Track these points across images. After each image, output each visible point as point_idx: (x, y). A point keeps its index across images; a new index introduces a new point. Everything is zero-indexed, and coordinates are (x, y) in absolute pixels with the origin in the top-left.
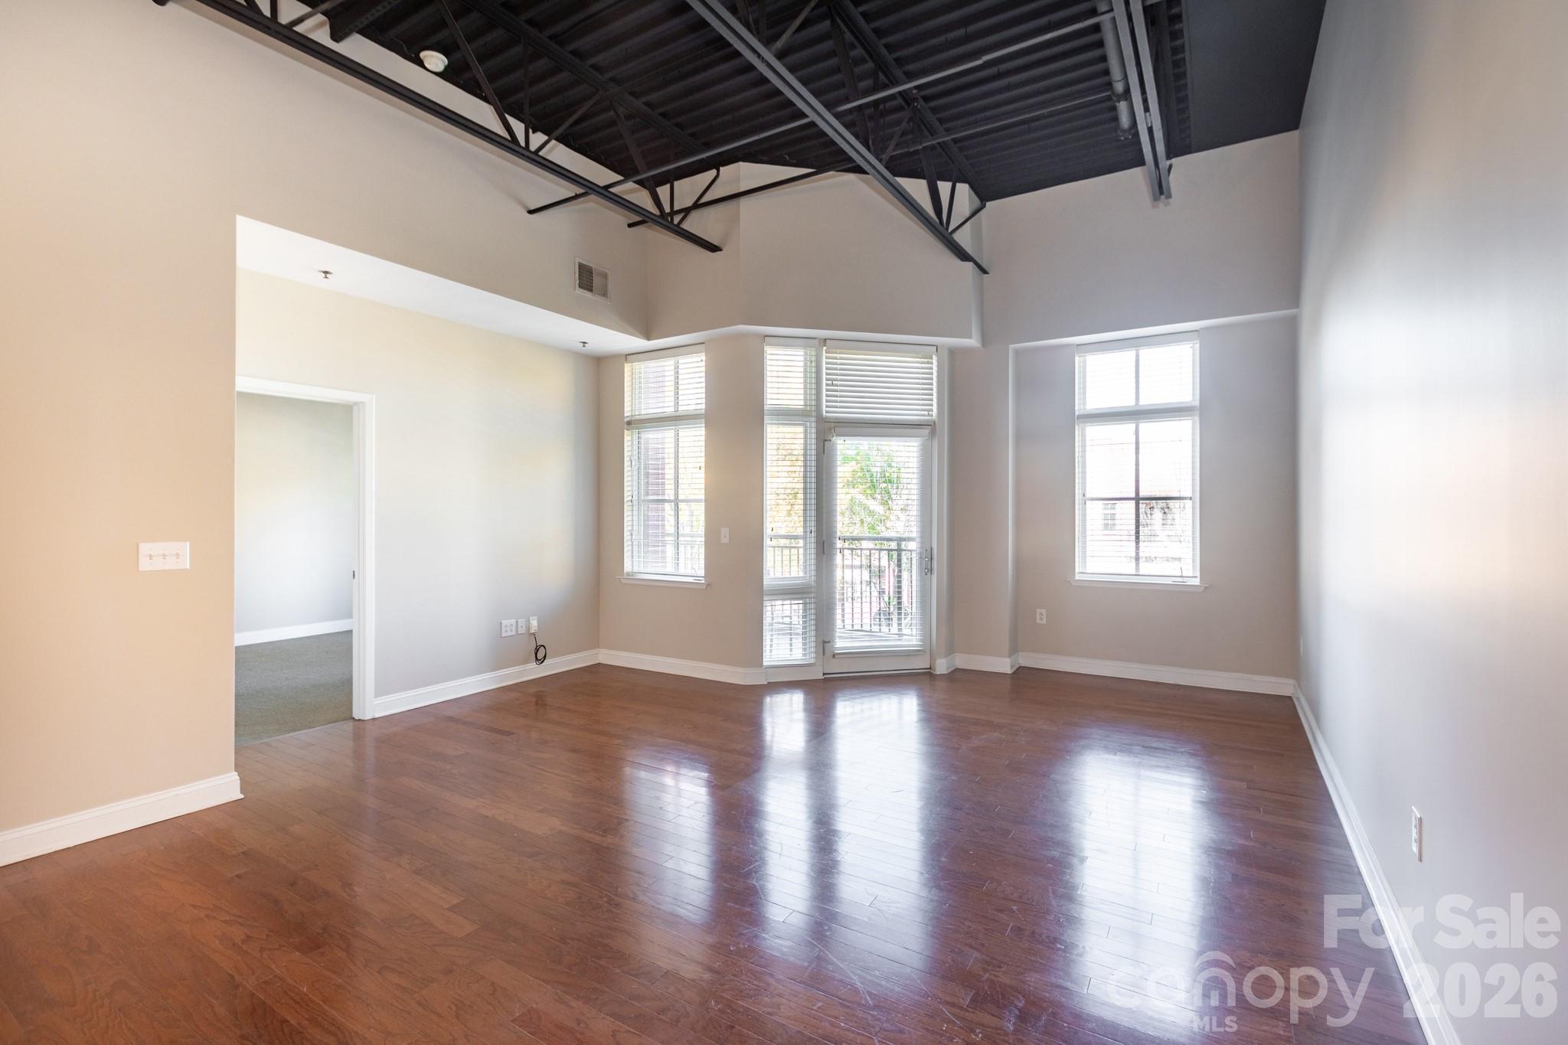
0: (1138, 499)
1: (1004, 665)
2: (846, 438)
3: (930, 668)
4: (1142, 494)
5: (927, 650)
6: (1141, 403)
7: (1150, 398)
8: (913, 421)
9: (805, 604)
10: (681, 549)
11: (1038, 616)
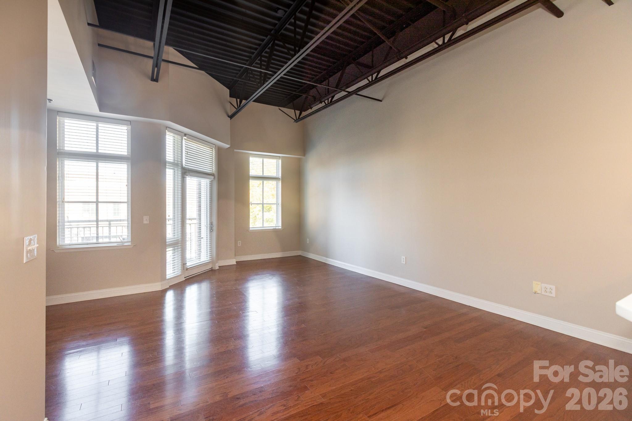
0: (263, 204)
1: (233, 262)
2: (192, 177)
3: (212, 268)
4: (264, 203)
5: (212, 262)
6: (264, 175)
7: (266, 174)
8: (208, 172)
9: (174, 250)
10: (100, 229)
11: (238, 243)
